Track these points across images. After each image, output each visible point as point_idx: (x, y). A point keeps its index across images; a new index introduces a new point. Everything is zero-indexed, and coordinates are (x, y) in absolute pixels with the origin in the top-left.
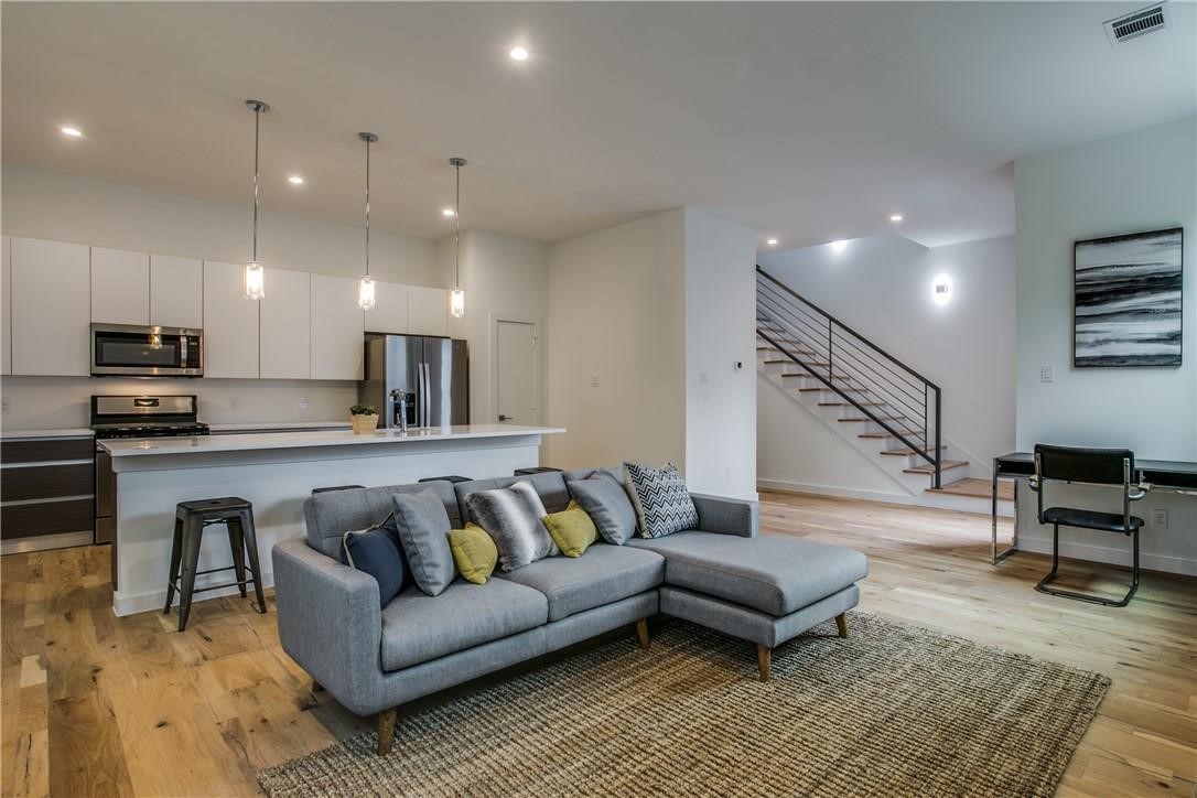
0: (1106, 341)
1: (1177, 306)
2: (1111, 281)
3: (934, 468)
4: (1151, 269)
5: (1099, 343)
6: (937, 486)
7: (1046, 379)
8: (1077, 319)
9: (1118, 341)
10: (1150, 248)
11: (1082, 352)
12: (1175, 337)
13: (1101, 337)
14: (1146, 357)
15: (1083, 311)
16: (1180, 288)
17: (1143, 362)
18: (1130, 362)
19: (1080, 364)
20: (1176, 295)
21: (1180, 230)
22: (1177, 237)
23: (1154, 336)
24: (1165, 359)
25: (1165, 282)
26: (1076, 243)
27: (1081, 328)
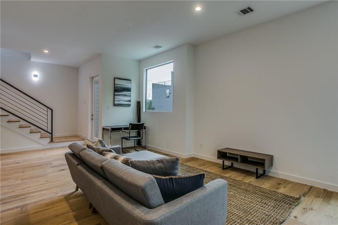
0: (120, 101)
1: (130, 95)
2: (121, 88)
3: (50, 135)
4: (127, 87)
5: (118, 101)
6: (52, 141)
7: (108, 108)
8: (114, 95)
9: (122, 101)
10: (127, 83)
11: (116, 103)
12: (130, 101)
13: (119, 99)
14: (126, 104)
15: (116, 93)
16: (130, 91)
17: (125, 105)
18: (124, 105)
19: (115, 105)
20: (130, 93)
21: (131, 80)
22: (130, 81)
23: (127, 100)
24: (129, 105)
25: (129, 90)
26: (115, 78)
27: (115, 97)
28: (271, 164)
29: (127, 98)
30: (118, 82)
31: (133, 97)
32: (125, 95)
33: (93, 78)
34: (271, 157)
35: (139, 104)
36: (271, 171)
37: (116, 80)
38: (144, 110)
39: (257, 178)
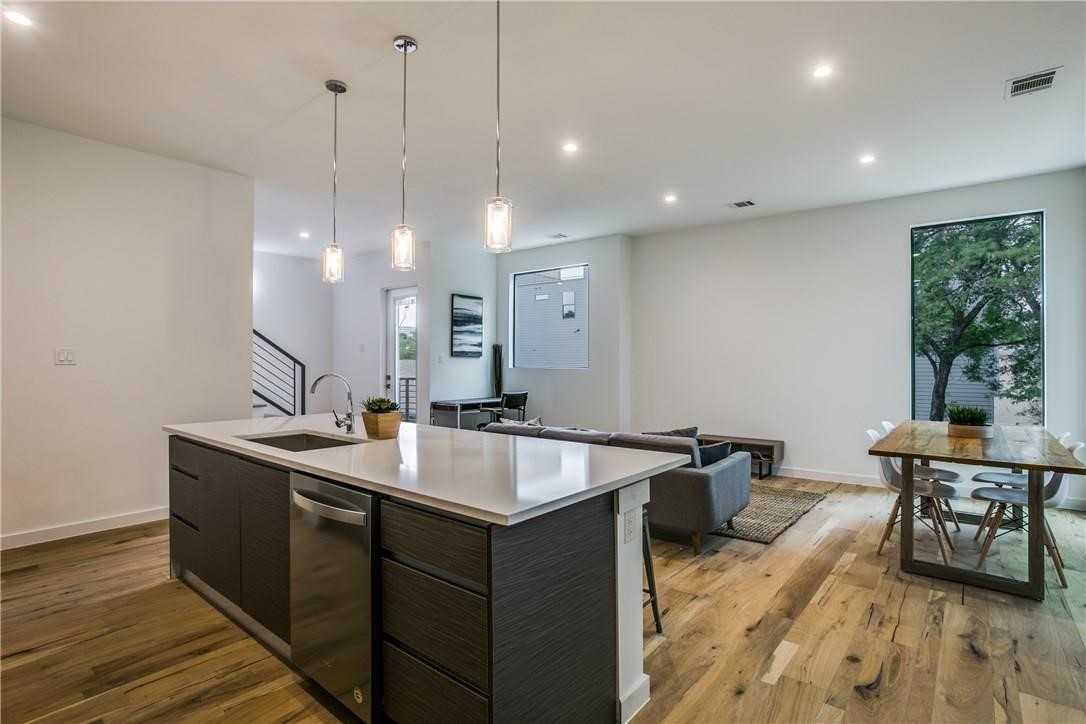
1: (480, 331)
2: (464, 316)
4: (475, 313)
5: (461, 344)
7: (440, 361)
8: (452, 333)
9: (466, 344)
10: (475, 304)
11: (456, 349)
12: (480, 345)
13: (461, 342)
15: (455, 328)
16: (481, 323)
17: (473, 355)
18: (470, 355)
19: (453, 354)
20: (480, 326)
21: (481, 299)
22: (481, 301)
23: (476, 343)
24: (478, 354)
25: (477, 320)
26: (453, 295)
27: (455, 336)
28: (782, 457)
29: (475, 339)
30: (459, 303)
31: (486, 336)
32: (472, 332)
33: (387, 291)
34: (782, 444)
35: (497, 351)
36: (782, 467)
37: (457, 300)
38: (511, 366)
39: (761, 478)
